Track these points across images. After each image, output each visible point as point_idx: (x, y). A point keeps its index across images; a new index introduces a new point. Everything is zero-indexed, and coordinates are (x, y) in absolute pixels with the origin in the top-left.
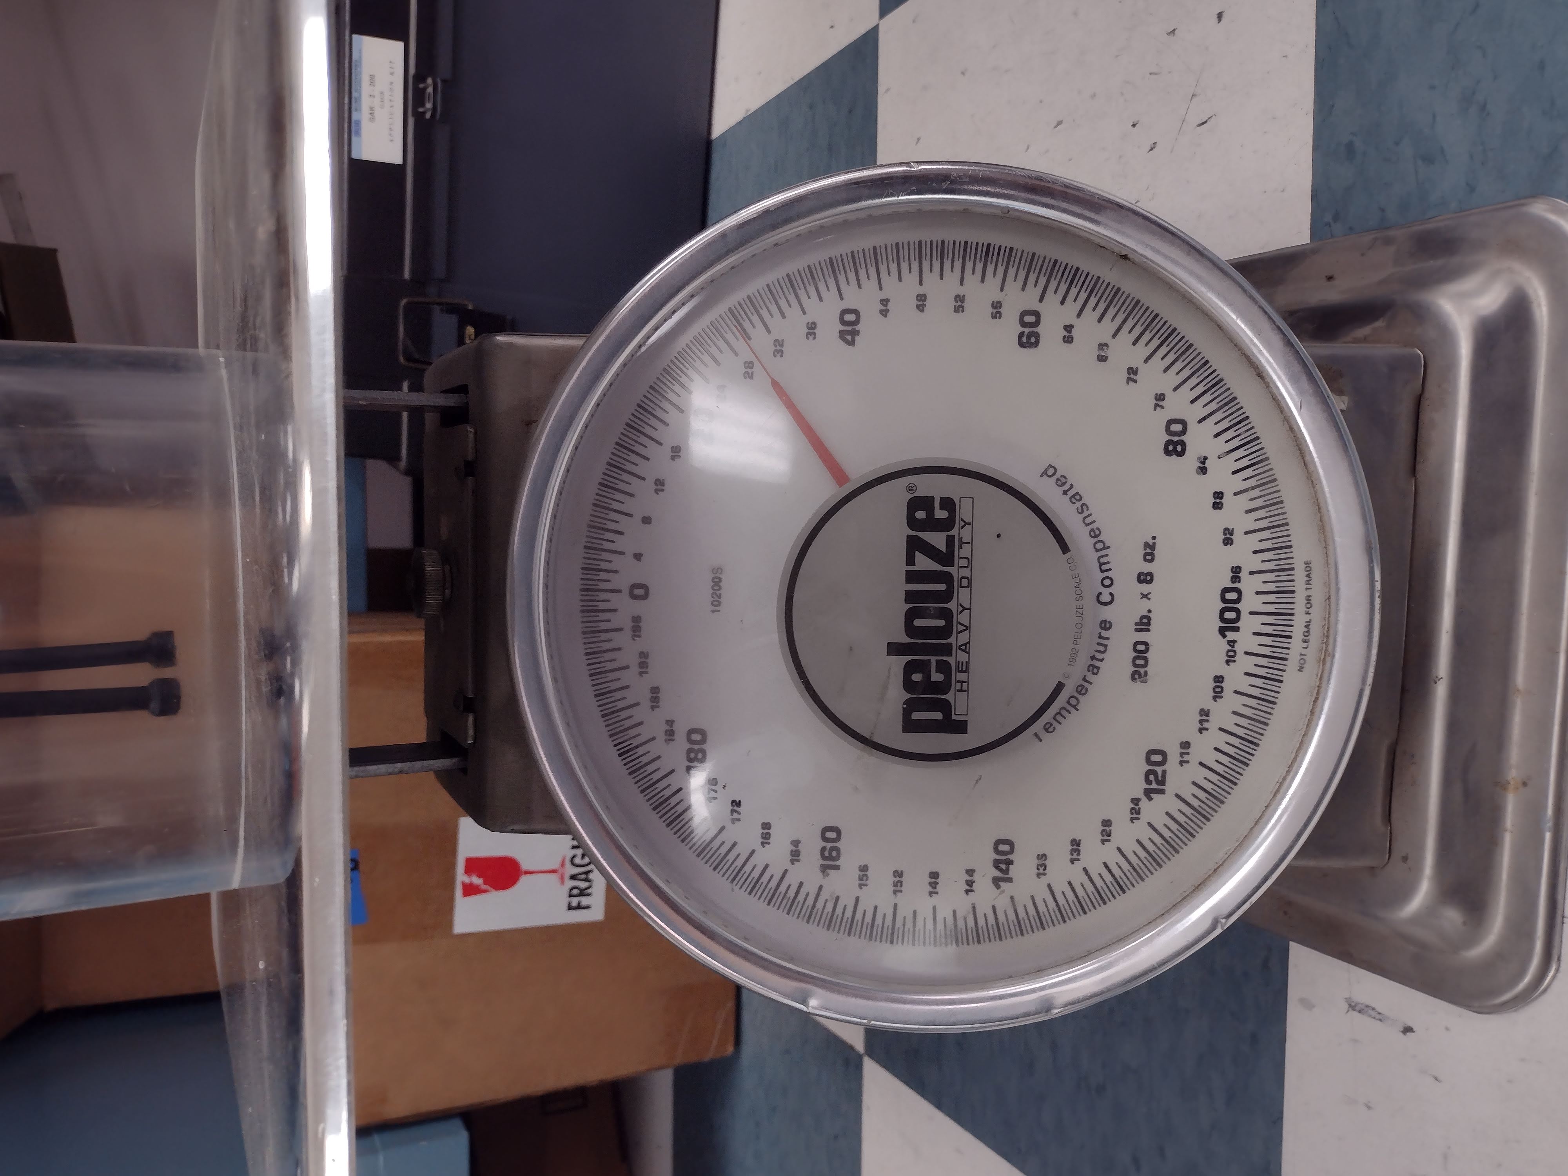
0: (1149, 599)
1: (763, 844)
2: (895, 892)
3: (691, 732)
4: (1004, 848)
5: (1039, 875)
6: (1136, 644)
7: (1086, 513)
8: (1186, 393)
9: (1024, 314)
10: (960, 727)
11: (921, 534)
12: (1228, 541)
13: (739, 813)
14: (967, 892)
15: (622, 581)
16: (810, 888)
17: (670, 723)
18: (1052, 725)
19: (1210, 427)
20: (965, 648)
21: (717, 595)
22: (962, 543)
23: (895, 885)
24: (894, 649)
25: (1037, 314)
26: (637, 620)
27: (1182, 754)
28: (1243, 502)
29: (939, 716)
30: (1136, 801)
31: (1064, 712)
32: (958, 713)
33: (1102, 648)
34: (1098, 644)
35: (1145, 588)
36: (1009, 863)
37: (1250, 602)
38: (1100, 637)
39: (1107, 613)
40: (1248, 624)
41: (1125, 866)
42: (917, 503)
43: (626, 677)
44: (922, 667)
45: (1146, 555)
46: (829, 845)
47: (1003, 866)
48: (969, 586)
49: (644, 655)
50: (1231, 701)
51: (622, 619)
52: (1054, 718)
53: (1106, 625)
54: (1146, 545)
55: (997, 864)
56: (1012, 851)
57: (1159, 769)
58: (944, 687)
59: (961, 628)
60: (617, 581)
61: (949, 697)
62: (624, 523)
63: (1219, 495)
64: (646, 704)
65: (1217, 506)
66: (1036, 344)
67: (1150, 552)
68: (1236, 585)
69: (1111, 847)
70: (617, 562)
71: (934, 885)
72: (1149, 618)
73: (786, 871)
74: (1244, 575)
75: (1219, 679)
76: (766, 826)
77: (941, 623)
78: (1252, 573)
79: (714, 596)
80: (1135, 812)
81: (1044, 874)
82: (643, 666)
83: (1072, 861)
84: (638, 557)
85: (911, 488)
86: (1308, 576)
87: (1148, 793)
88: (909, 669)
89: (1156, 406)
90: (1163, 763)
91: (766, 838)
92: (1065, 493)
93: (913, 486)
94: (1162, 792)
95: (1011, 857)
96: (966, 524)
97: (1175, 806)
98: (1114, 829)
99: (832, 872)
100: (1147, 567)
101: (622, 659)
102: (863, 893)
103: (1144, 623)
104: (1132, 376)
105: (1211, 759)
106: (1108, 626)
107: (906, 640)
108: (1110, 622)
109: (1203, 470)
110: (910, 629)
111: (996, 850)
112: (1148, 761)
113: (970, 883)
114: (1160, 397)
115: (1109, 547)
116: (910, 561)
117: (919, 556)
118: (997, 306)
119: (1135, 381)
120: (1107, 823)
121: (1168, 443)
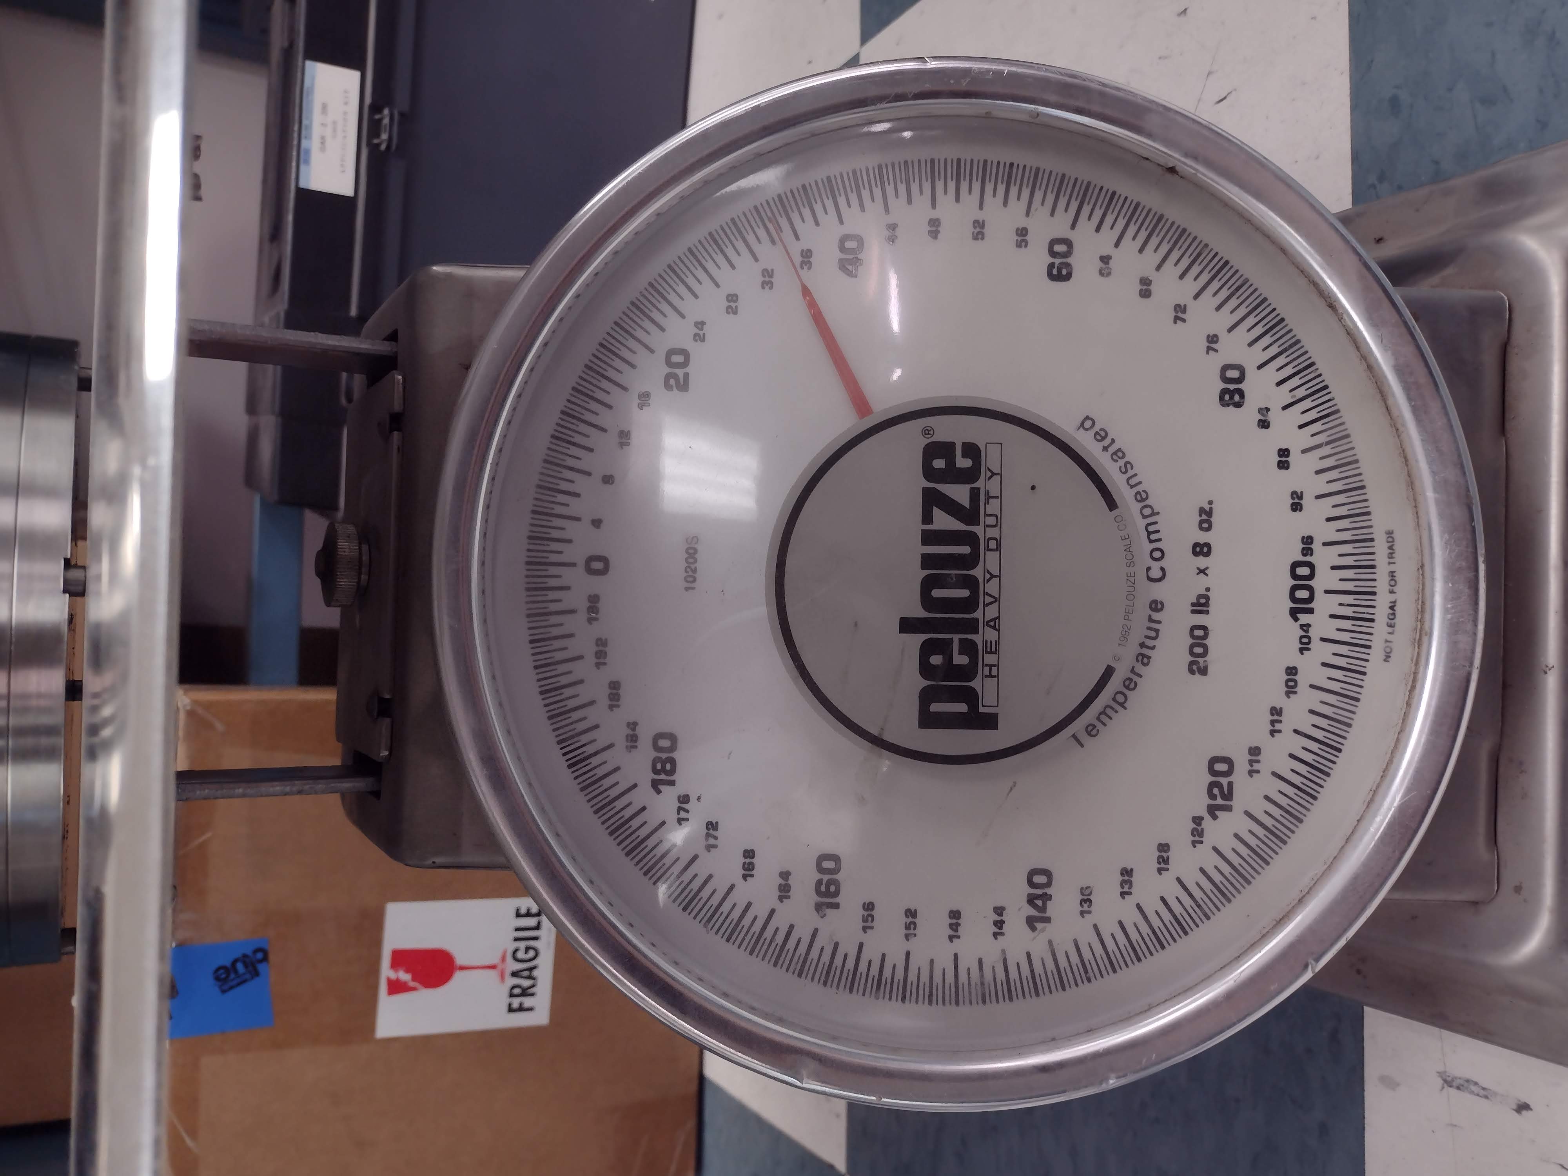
0: (1207, 575)
1: (745, 877)
2: (907, 937)
3: (659, 736)
4: (1038, 879)
5: (1082, 913)
6: (1193, 628)
7: (1130, 473)
8: (1242, 335)
9: (1053, 242)
10: (989, 722)
11: (940, 487)
12: (1296, 507)
13: (716, 838)
14: (995, 935)
15: (576, 553)
16: (803, 932)
17: (633, 726)
18: (1094, 727)
19: (1271, 374)
20: (994, 624)
21: (692, 570)
22: (988, 498)
23: (907, 927)
24: (907, 625)
25: (1068, 243)
26: (594, 600)
27: (1251, 762)
28: (1313, 461)
29: (962, 708)
30: (1197, 820)
31: (1109, 711)
32: (987, 704)
33: (1153, 634)
34: (1149, 628)
35: (1202, 562)
36: (1046, 897)
37: (1324, 579)
38: (1151, 620)
39: (1158, 591)
40: (1324, 604)
41: (1187, 901)
42: (934, 450)
43: (579, 670)
44: (943, 647)
45: (1201, 522)
46: (826, 878)
47: (1039, 903)
48: (998, 548)
49: (601, 643)
50: (1306, 699)
51: (576, 599)
52: (1098, 719)
53: (1156, 606)
54: (1202, 511)
55: (1031, 900)
56: (1049, 884)
57: (1224, 781)
58: (969, 672)
59: (988, 599)
60: (570, 553)
61: (976, 684)
62: (580, 484)
63: (1284, 453)
64: (603, 701)
65: (1283, 465)
66: (1068, 277)
67: (1206, 519)
68: (1308, 558)
69: (1169, 877)
70: (571, 530)
71: (954, 927)
72: (1207, 598)
73: (773, 911)
74: (1316, 546)
75: (1292, 671)
76: (749, 854)
77: (965, 593)
78: (1325, 544)
79: (688, 570)
80: (1198, 835)
81: (1090, 912)
82: (601, 657)
83: (1123, 894)
84: (597, 523)
85: (927, 432)
86: (1391, 548)
87: (1212, 810)
88: (927, 649)
89: (1209, 349)
90: (1228, 773)
91: (748, 870)
92: (1105, 449)
93: (929, 429)
94: (1229, 809)
95: (1048, 891)
96: (993, 474)
97: (1244, 826)
98: (1172, 854)
99: (830, 912)
100: (1203, 537)
101: (575, 647)
102: (869, 939)
103: (1201, 605)
104: (1180, 315)
105: (1285, 767)
106: (1159, 606)
107: (921, 613)
108: (1162, 603)
109: (1264, 424)
110: (927, 601)
111: (1031, 883)
112: (1212, 772)
113: (999, 924)
114: (1213, 339)
115: (1158, 513)
116: (927, 518)
117: (937, 513)
118: (1022, 233)
119: (1184, 320)
120: (1164, 847)
121: (1224, 392)
